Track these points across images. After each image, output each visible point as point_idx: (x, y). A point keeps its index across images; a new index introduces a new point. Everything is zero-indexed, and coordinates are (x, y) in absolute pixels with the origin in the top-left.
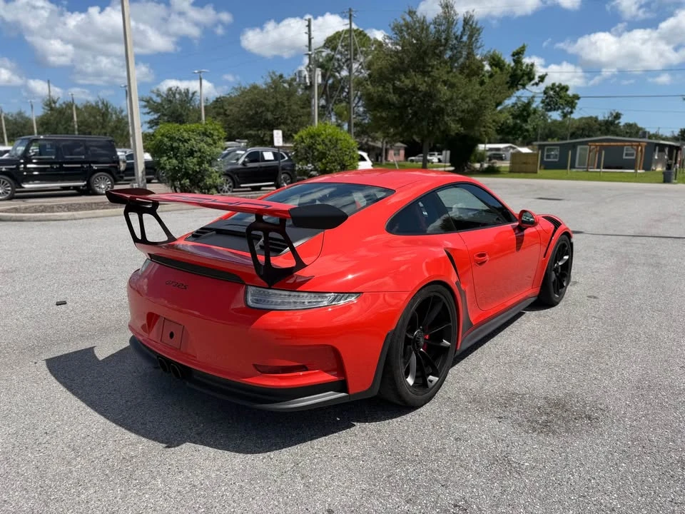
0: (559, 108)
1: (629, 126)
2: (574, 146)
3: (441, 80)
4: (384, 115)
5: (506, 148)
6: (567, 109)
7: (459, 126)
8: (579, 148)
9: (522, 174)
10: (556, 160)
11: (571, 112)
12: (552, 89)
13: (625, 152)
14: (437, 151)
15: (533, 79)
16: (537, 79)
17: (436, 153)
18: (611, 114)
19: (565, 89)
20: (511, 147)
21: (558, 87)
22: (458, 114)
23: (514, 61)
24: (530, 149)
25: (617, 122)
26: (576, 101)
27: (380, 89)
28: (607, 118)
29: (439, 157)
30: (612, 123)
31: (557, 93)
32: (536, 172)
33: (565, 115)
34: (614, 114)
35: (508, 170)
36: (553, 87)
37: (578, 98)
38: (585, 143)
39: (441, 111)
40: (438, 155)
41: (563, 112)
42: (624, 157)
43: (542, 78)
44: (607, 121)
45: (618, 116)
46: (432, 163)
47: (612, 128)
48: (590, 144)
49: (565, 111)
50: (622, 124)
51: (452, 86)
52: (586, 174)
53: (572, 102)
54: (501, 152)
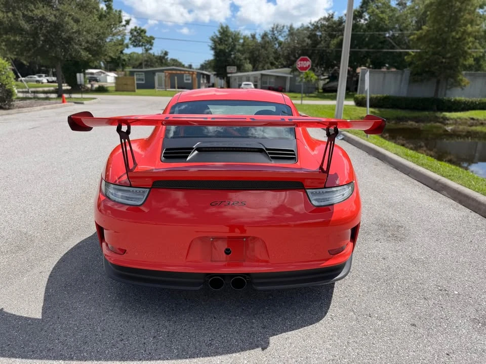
0: (142, 45)
1: (174, 60)
2: (154, 73)
3: (68, 14)
4: (18, 38)
5: (98, 72)
6: (148, 46)
7: (88, 53)
8: (157, 74)
9: (125, 93)
10: (143, 82)
11: (151, 49)
12: (135, 30)
13: (185, 78)
14: (45, 74)
15: (121, 22)
16: (124, 23)
17: (44, 75)
18: (162, 52)
19: (144, 31)
20: (101, 72)
21: (139, 29)
22: (83, 43)
23: (107, 6)
24: (116, 74)
25: (166, 57)
26: (153, 41)
27: (10, 14)
28: (160, 55)
29: (48, 78)
30: (163, 57)
31: (139, 35)
32: (135, 91)
33: (147, 50)
34: (164, 52)
35: (114, 89)
36: (135, 29)
37: (154, 39)
38: (162, 71)
39: (69, 40)
40: (46, 76)
41: (145, 48)
42: (185, 81)
43: (128, 22)
44: (160, 57)
45: (166, 54)
46: (42, 83)
47: (164, 61)
48: (165, 71)
49: (147, 47)
50: (169, 59)
51: (77, 21)
52: (166, 93)
53: (150, 41)
54: (95, 76)
